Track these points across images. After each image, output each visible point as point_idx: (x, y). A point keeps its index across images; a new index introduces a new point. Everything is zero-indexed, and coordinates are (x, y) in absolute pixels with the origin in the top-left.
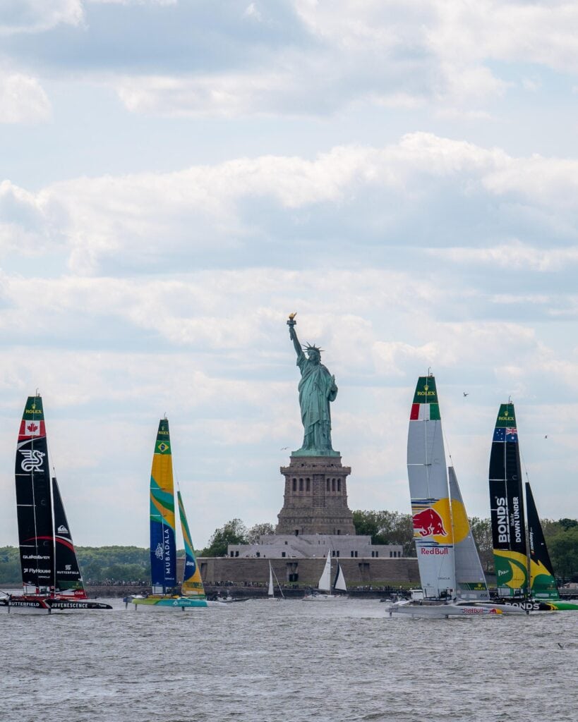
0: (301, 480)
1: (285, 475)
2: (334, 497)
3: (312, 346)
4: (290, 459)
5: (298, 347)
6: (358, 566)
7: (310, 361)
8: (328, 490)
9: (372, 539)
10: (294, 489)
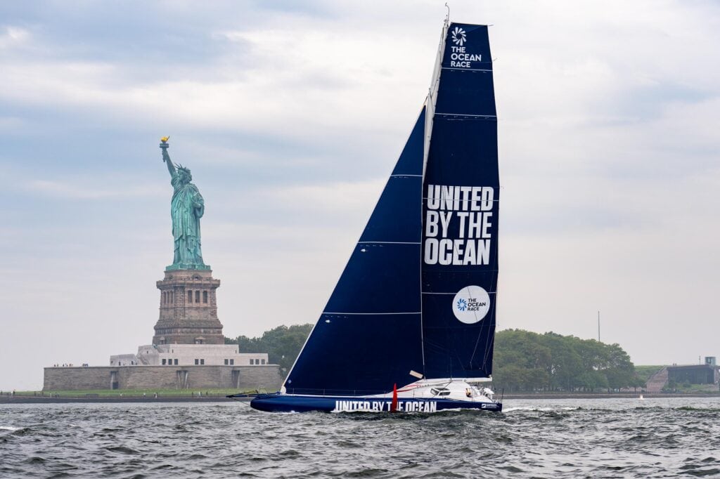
1: (160, 289)
3: (183, 167)
4: (164, 274)
6: (175, 374)
9: (240, 347)
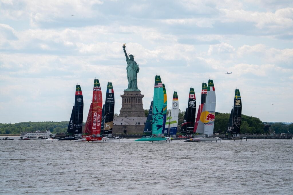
0: (127, 99)
2: (138, 105)
3: (131, 55)
5: (126, 55)
7: (130, 60)
8: (136, 102)
10: (125, 102)
